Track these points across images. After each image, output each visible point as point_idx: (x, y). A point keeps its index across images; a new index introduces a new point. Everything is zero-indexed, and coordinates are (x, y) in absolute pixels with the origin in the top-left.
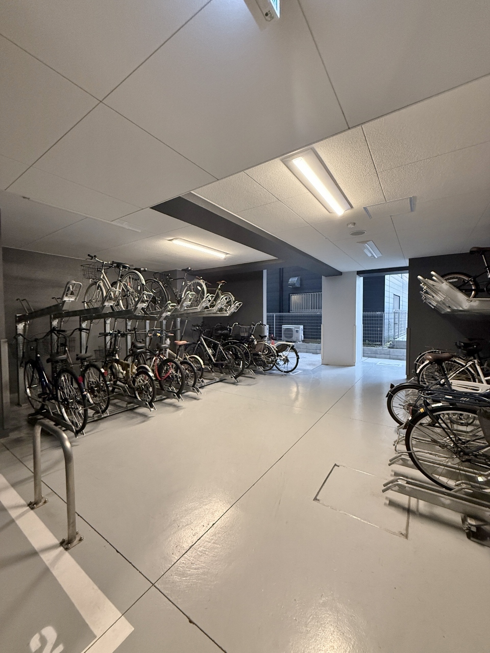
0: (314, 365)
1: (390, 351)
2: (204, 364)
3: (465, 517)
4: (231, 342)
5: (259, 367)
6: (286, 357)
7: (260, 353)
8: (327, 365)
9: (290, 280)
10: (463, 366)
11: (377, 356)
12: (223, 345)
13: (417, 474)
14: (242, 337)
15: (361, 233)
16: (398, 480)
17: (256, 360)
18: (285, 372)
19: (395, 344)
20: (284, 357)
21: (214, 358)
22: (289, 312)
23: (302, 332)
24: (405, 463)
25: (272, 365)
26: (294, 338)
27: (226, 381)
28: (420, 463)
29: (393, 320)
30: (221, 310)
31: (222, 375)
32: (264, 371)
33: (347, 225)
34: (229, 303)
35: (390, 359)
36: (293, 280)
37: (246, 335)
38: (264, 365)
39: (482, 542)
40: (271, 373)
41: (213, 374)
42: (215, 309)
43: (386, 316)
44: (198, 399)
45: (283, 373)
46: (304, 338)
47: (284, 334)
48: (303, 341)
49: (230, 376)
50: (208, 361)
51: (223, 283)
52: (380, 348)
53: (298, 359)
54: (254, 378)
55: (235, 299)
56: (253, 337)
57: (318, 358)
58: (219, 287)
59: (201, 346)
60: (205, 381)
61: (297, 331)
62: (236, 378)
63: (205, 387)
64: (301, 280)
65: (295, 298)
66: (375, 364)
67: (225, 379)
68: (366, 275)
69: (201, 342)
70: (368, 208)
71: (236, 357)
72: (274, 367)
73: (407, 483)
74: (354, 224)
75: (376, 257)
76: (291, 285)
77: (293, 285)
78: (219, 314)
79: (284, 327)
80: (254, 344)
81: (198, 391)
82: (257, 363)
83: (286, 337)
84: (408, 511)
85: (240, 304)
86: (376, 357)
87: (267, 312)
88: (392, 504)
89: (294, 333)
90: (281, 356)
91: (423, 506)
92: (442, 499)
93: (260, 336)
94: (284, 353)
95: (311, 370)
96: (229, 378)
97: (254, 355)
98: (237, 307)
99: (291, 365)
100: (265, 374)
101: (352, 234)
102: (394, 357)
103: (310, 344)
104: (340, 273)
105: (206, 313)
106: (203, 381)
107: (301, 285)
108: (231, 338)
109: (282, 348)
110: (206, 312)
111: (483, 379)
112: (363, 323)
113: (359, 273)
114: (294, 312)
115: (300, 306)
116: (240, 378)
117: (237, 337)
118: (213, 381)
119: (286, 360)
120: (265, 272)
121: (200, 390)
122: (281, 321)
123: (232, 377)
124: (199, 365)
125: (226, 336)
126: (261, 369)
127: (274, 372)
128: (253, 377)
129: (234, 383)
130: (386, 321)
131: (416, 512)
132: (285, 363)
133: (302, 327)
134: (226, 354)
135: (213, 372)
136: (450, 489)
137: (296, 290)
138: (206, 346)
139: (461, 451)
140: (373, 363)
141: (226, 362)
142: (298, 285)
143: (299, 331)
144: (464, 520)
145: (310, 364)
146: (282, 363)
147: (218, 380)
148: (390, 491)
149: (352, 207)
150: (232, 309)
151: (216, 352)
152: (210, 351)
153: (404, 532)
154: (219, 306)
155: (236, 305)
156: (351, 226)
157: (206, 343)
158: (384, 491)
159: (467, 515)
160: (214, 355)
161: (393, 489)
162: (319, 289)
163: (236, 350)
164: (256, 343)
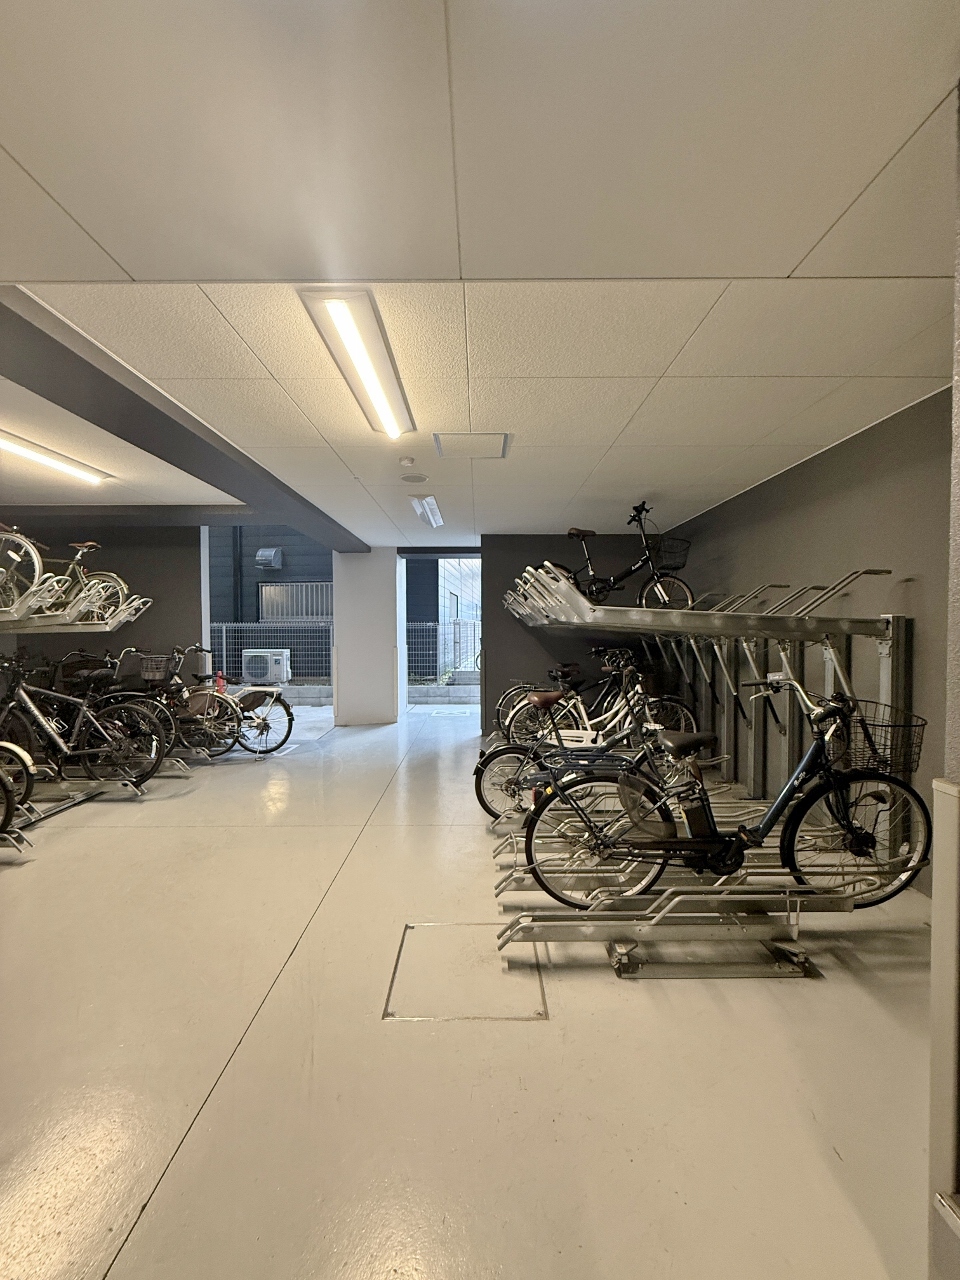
0: (320, 729)
1: (448, 691)
2: (36, 762)
3: (610, 945)
4: (115, 698)
5: (199, 750)
6: (264, 720)
7: (199, 716)
8: (346, 726)
9: (260, 553)
10: (565, 707)
11: (430, 699)
12: (95, 706)
13: (541, 897)
14: (147, 681)
15: (420, 479)
16: (521, 920)
17: (188, 734)
18: (261, 752)
19: (457, 677)
20: (259, 721)
21: (66, 743)
22: (257, 621)
23: (289, 663)
24: (520, 886)
25: (230, 741)
26: (270, 677)
27: (104, 797)
28: (546, 879)
29: (453, 636)
30: (86, 616)
31: (93, 784)
32: (210, 756)
33: (401, 460)
34: (112, 600)
35: (449, 703)
36: (266, 554)
37: (158, 676)
38: (209, 741)
39: (633, 975)
40: (227, 760)
41: (64, 785)
42: (69, 614)
43: (440, 629)
44: (22, 864)
45: (258, 755)
46: (293, 674)
47: (248, 668)
48: (290, 682)
49: (120, 784)
50: (46, 750)
51: (91, 547)
52: (434, 685)
53: (291, 721)
54: (187, 778)
55: (129, 589)
56: (180, 682)
57: (327, 714)
58: (78, 557)
59: (19, 714)
60: (40, 808)
61: (277, 662)
62: (137, 785)
63: (41, 824)
64: (283, 554)
65: (270, 592)
66: (430, 715)
67: (102, 793)
68: (410, 556)
69: (21, 702)
70: (441, 437)
71: (133, 731)
72: (237, 745)
73: (533, 920)
74: (412, 460)
75: (435, 526)
76: (261, 564)
77: (267, 564)
78: (80, 628)
79: (247, 653)
80: (182, 696)
81: (20, 840)
82: (191, 740)
83: (251, 674)
84: (537, 967)
85: (144, 604)
86: (427, 703)
87: (212, 621)
88: (514, 965)
89: (271, 664)
90: (251, 718)
91: (554, 951)
92: (583, 929)
93: (195, 676)
94: (258, 710)
95: (318, 741)
96: (115, 787)
97: (183, 721)
98: (137, 610)
99: (275, 736)
100: (212, 764)
101: (406, 479)
102: (456, 700)
103: (306, 686)
104: (368, 549)
105: (37, 625)
106: (30, 810)
107: (284, 564)
108: (118, 687)
109: (254, 701)
110: (38, 622)
111: (588, 724)
112: (408, 643)
113: (402, 551)
114: (268, 622)
115: (282, 608)
116: (151, 782)
117: (132, 681)
118: (63, 803)
119: (264, 727)
120: (205, 531)
121: (25, 835)
122: (239, 641)
123: (126, 785)
124: (20, 767)
125: (103, 683)
126: (204, 753)
127: (235, 755)
128: (186, 774)
129: (132, 799)
130: (440, 638)
131: (549, 966)
132: (261, 733)
133: (287, 652)
134: (106, 728)
135: (63, 779)
136: (584, 908)
137: (272, 575)
138: (36, 712)
139: (601, 844)
140: (425, 714)
141: (105, 748)
142: (277, 565)
143: (281, 661)
144: (610, 951)
145: (310, 729)
146: (252, 734)
147: (80, 797)
148: (510, 944)
149: (415, 428)
150: (124, 613)
151: (72, 727)
152: (51, 726)
153: (541, 1009)
154: (83, 607)
155: (135, 604)
156: (406, 463)
157: (34, 703)
158: (500, 948)
159: (612, 943)
160: (65, 736)
161: (515, 938)
162: (326, 575)
163: (130, 716)
164: (186, 695)
